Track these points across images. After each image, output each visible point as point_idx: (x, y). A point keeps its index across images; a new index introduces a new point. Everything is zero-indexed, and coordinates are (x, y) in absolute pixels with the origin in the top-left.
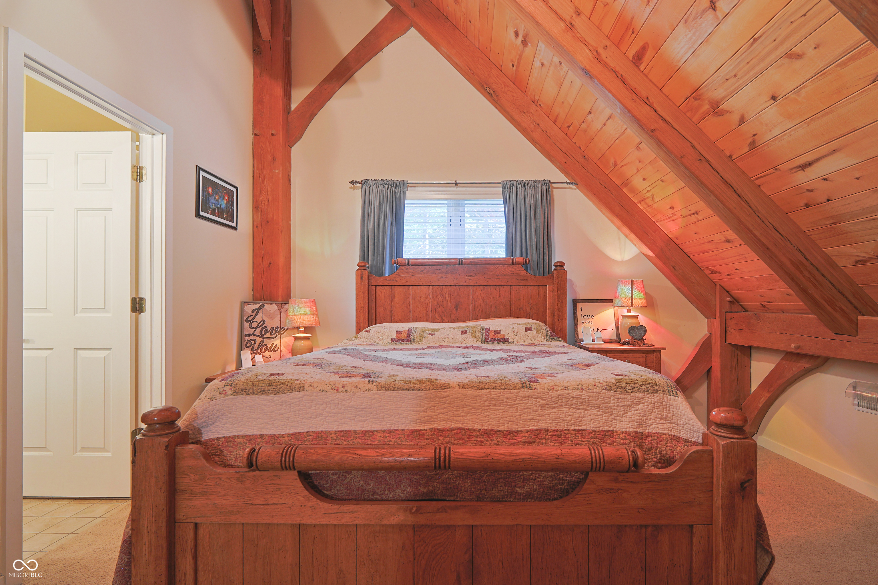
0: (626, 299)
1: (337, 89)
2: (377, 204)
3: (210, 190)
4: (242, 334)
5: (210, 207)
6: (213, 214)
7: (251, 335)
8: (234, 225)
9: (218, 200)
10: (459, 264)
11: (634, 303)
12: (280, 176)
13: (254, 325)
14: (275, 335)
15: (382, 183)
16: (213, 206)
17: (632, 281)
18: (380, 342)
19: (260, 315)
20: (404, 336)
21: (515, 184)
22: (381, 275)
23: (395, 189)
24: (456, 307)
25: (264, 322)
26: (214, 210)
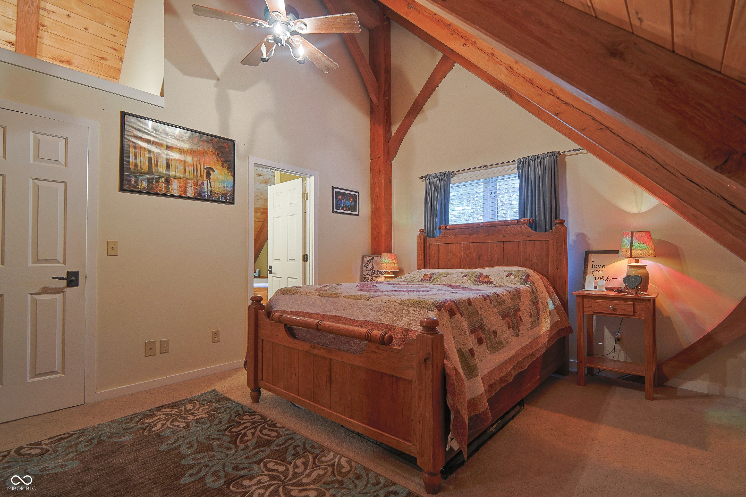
0: (626, 250)
1: (413, 119)
2: (433, 190)
3: (340, 197)
4: (362, 274)
5: (340, 206)
6: (343, 209)
7: (367, 274)
8: (357, 213)
9: (345, 202)
10: (479, 227)
11: (633, 254)
12: (383, 181)
13: (368, 269)
14: (379, 275)
15: (436, 175)
16: (342, 205)
17: (632, 233)
18: (415, 281)
19: (371, 263)
20: (428, 277)
21: (527, 160)
22: (433, 236)
23: (444, 178)
24: (479, 258)
25: (373, 267)
26: (343, 207)
